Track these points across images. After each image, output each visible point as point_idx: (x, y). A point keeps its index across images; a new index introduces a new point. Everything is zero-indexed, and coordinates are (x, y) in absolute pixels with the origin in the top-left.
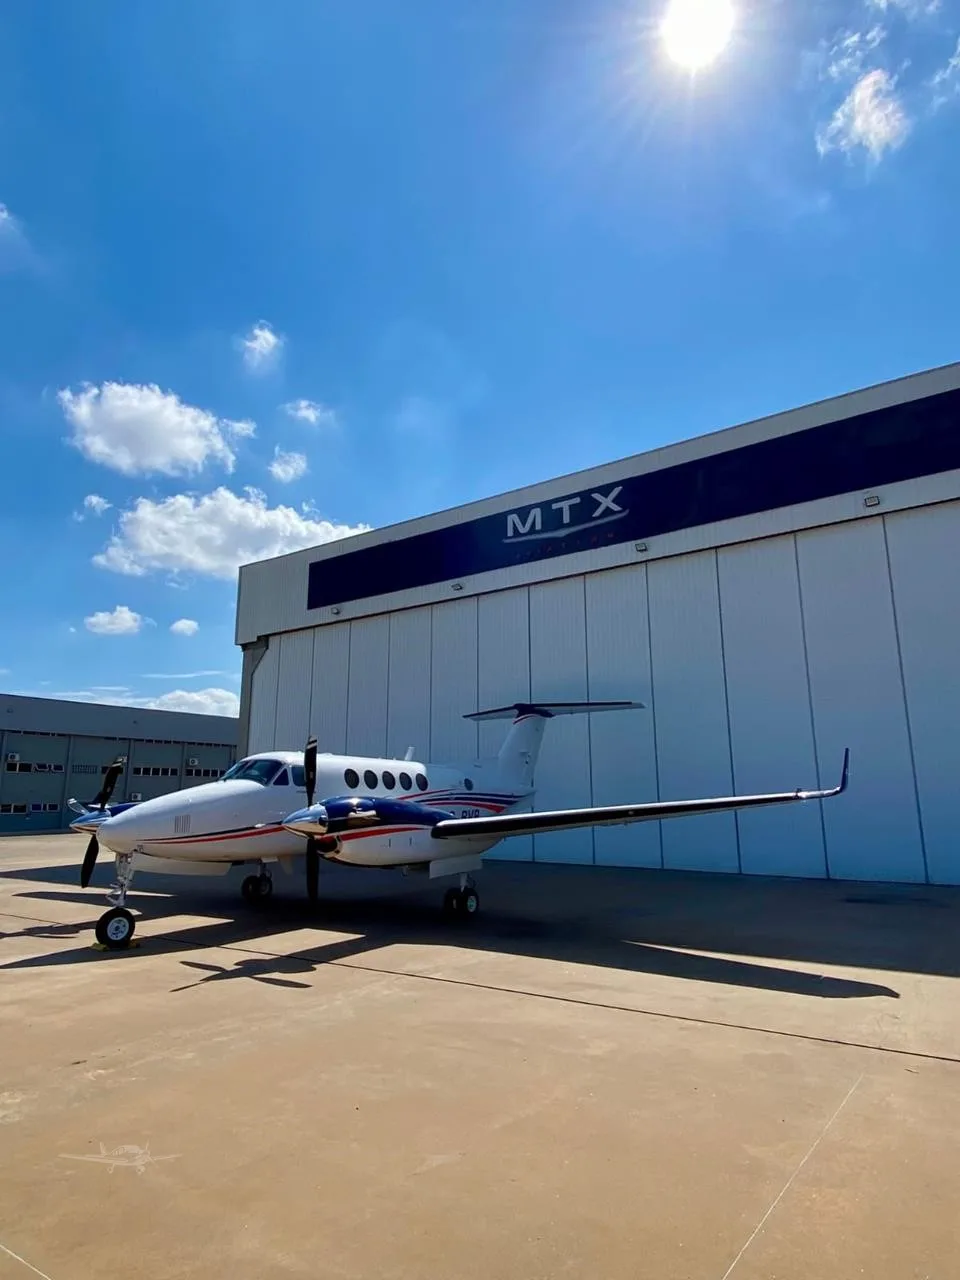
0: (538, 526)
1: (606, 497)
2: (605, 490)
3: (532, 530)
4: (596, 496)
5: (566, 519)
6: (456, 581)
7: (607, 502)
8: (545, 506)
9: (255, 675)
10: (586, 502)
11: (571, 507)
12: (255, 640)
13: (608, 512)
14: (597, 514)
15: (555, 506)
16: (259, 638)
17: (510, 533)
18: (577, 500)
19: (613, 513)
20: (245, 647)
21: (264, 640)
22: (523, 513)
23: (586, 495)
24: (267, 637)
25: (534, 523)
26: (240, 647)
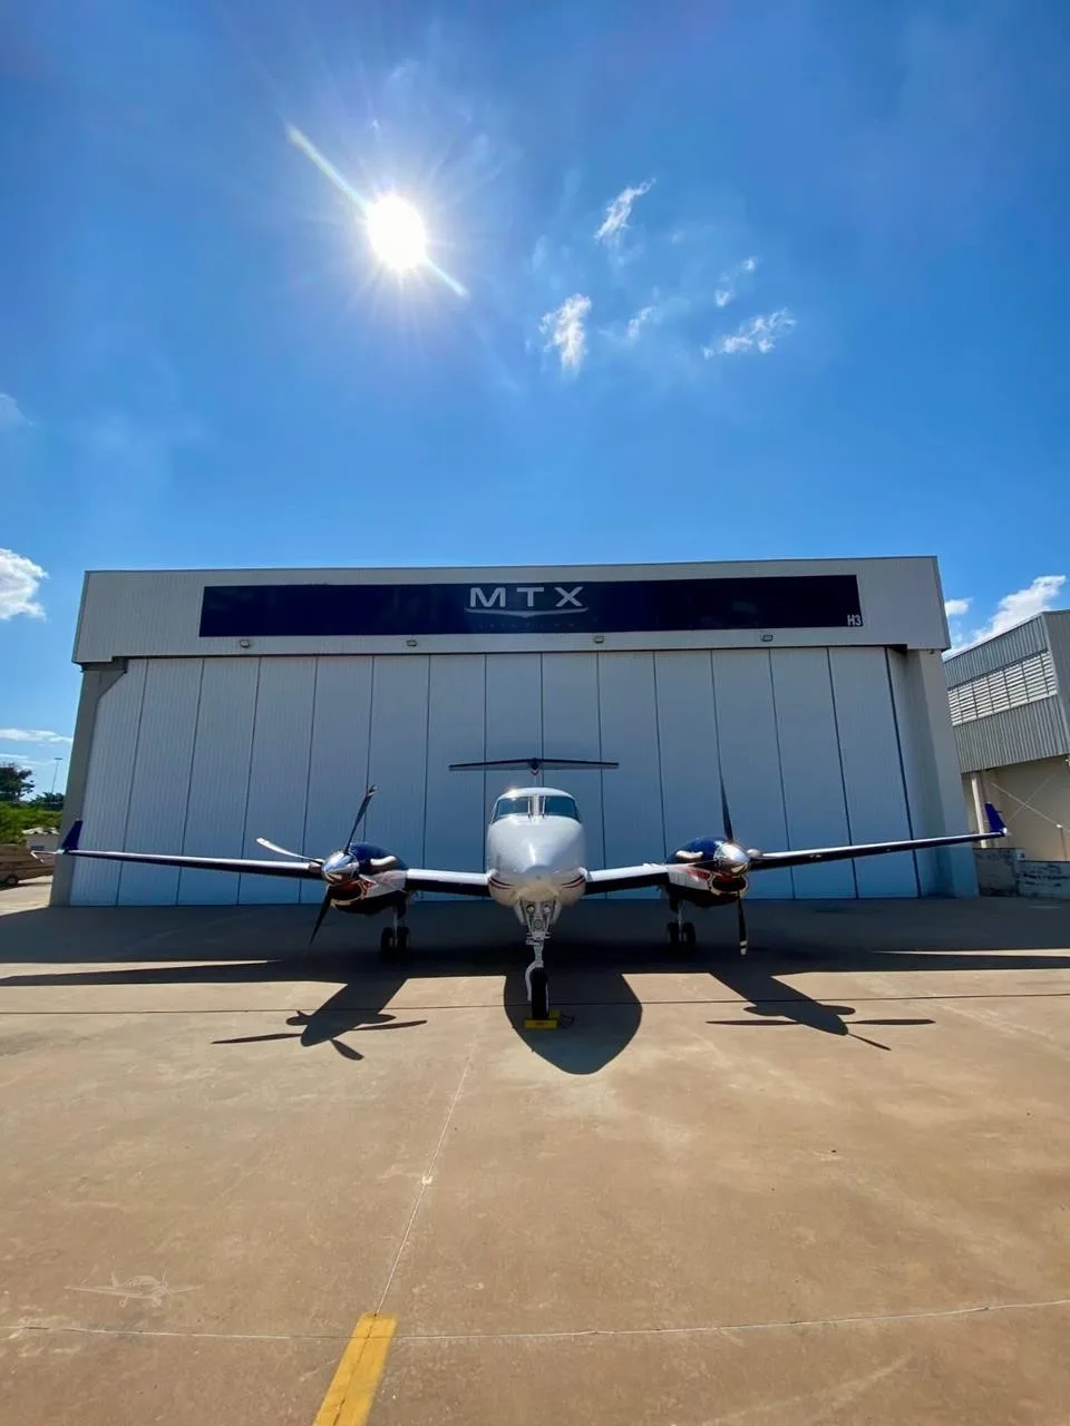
0: (502, 604)
1: (569, 592)
2: (569, 586)
3: (496, 605)
4: (560, 590)
5: (531, 603)
6: (409, 637)
7: (569, 597)
8: (510, 588)
9: (103, 700)
10: (549, 592)
11: (535, 594)
12: (110, 660)
13: (569, 605)
14: (560, 605)
15: (519, 590)
16: (114, 658)
17: (473, 604)
18: (541, 589)
19: (574, 607)
20: (86, 666)
21: (121, 663)
22: (488, 589)
23: (549, 587)
24: (126, 659)
25: (498, 598)
26: (80, 667)
